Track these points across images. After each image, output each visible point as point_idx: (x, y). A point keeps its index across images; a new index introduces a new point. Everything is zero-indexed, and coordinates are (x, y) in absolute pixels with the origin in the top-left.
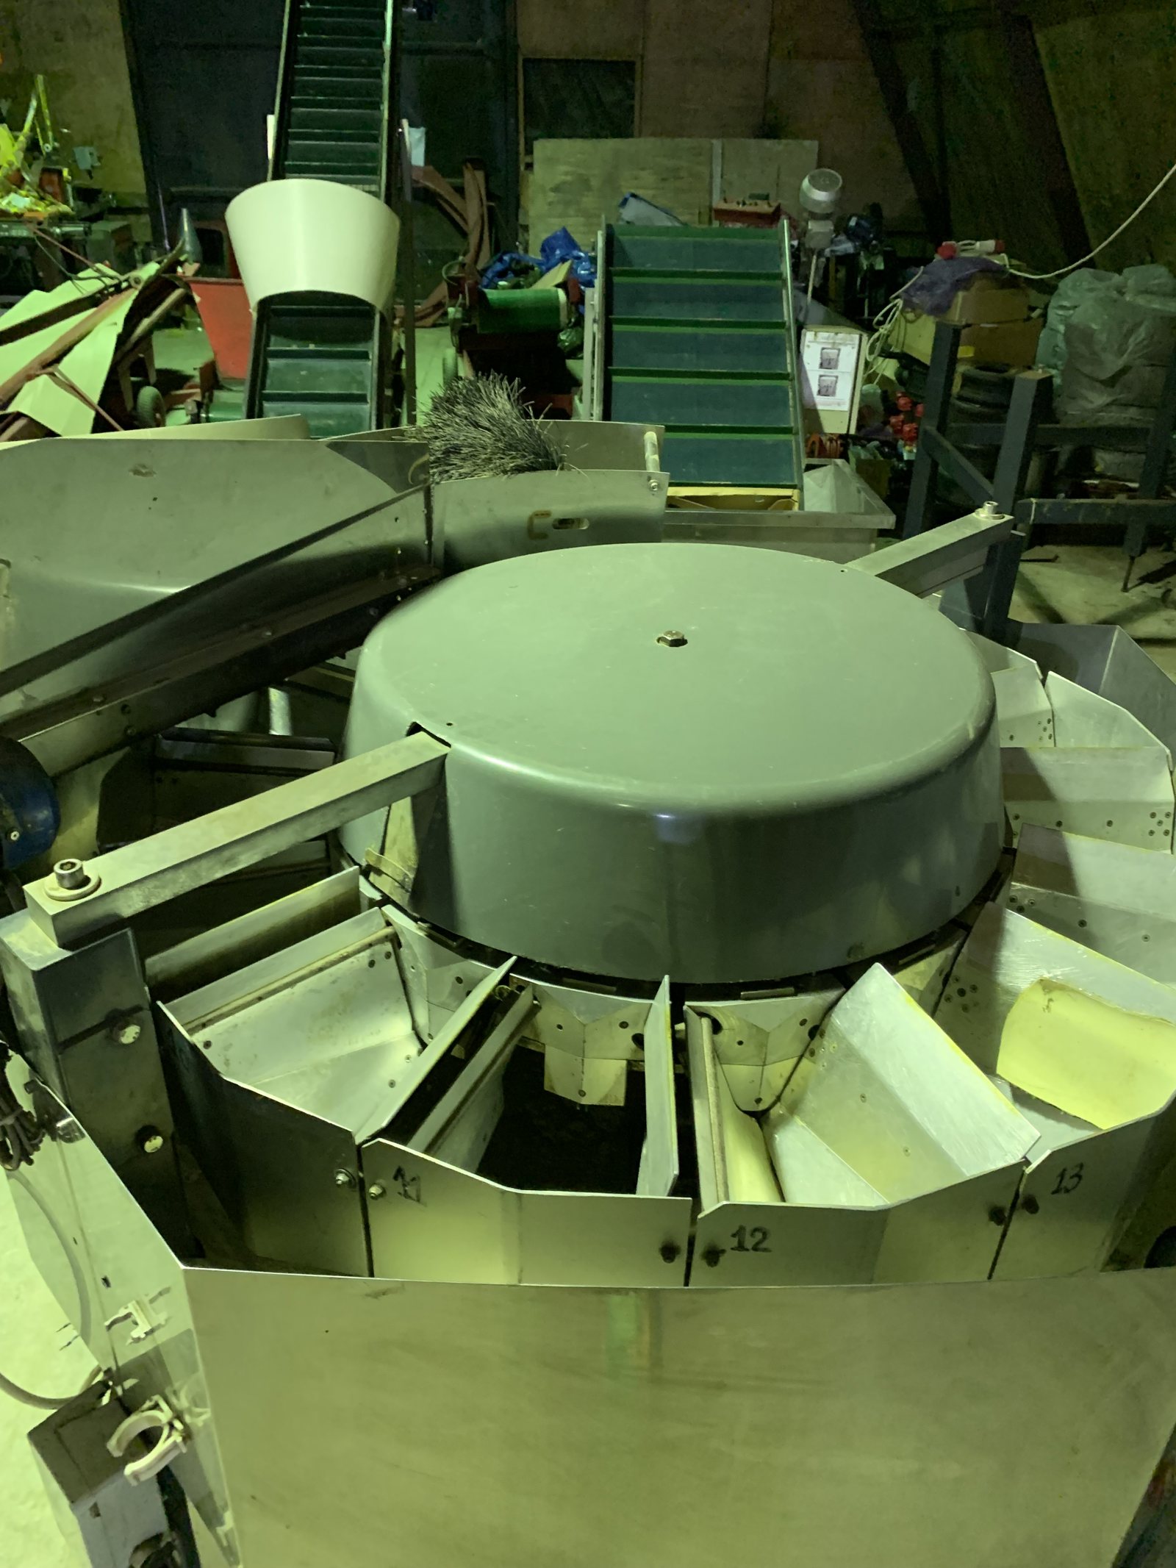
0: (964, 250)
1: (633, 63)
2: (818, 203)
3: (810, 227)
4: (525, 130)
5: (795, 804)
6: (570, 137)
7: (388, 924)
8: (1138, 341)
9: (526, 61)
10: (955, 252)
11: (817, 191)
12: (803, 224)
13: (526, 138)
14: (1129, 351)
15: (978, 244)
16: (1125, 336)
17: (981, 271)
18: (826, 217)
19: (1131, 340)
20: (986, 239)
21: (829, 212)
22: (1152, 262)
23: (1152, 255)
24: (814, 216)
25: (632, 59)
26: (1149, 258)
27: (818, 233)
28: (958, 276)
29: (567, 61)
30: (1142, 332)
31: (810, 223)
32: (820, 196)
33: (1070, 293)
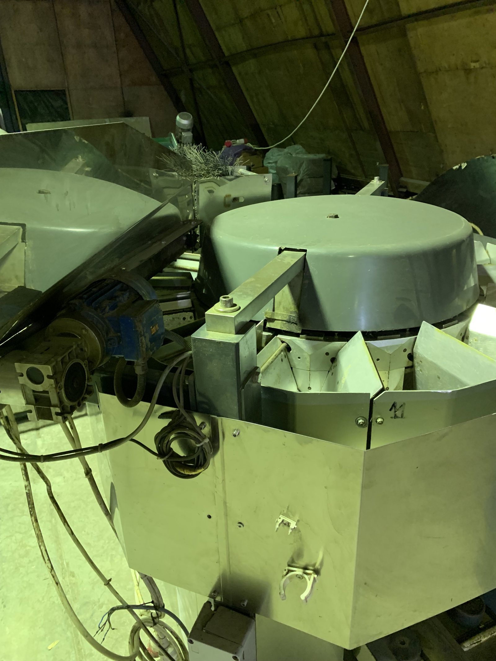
0: (234, 144)
1: (64, 90)
2: (184, 125)
3: (183, 135)
4: (21, 120)
5: (448, 243)
6: (42, 122)
7: (283, 342)
8: (303, 169)
9: (15, 91)
10: (231, 144)
11: (183, 120)
12: (180, 134)
13: (22, 124)
14: (301, 173)
15: (238, 141)
16: (299, 168)
17: (244, 150)
18: (188, 130)
19: (301, 170)
20: (241, 138)
21: (189, 128)
22: (294, 144)
23: (294, 143)
24: (184, 130)
25: (64, 89)
26: (293, 144)
27: (186, 137)
28: (236, 152)
29: (34, 91)
30: (304, 166)
31: (183, 133)
32: (185, 122)
33: (271, 157)
